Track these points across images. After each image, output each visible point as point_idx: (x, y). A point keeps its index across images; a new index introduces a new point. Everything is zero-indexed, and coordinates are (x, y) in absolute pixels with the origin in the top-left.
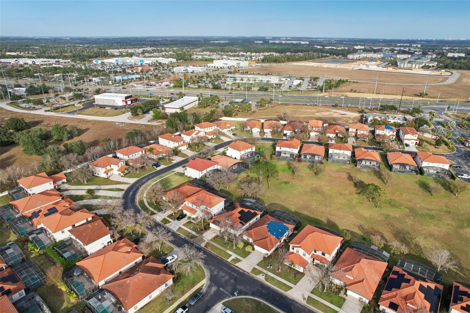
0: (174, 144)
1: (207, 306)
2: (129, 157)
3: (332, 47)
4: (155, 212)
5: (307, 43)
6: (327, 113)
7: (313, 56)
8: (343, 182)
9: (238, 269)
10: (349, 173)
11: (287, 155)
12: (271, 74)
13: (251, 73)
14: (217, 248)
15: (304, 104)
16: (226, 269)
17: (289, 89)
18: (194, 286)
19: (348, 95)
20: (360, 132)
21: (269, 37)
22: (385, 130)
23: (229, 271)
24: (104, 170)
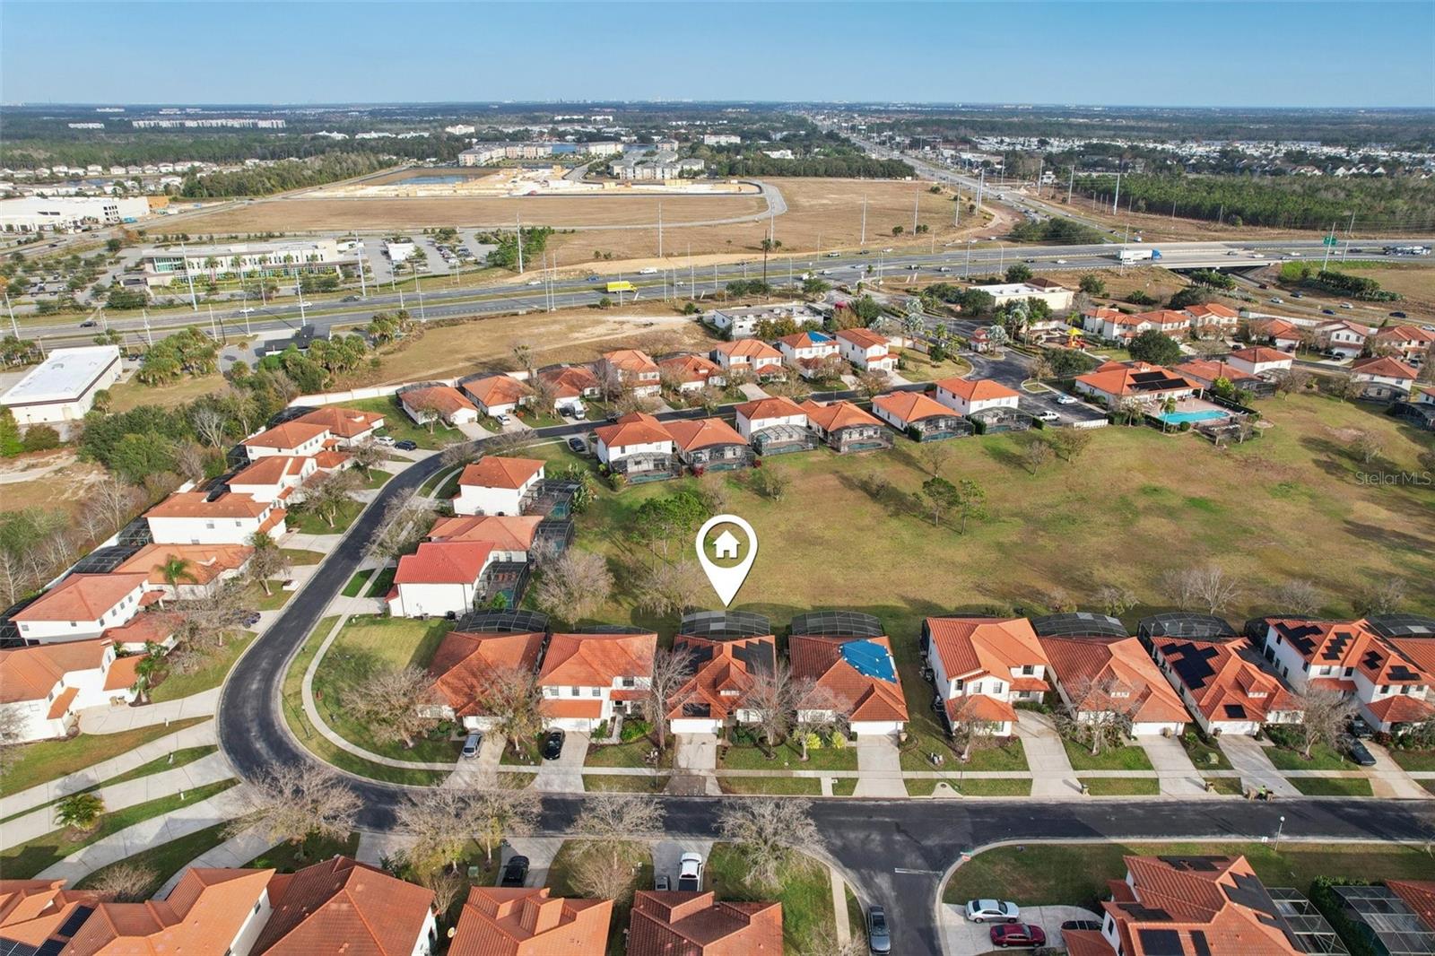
0: (238, 524)
1: (920, 931)
2: (102, 623)
3: (381, 135)
4: (439, 766)
5: (280, 123)
6: (601, 330)
7: (355, 165)
8: (841, 499)
9: (873, 803)
10: (837, 472)
11: (644, 466)
12: (277, 234)
13: (200, 238)
14: (763, 779)
15: (503, 312)
16: (849, 819)
17: (397, 274)
18: (832, 904)
19: (595, 271)
20: (762, 363)
21: (110, 108)
22: (814, 344)
23: (862, 819)
24: (44, 706)
